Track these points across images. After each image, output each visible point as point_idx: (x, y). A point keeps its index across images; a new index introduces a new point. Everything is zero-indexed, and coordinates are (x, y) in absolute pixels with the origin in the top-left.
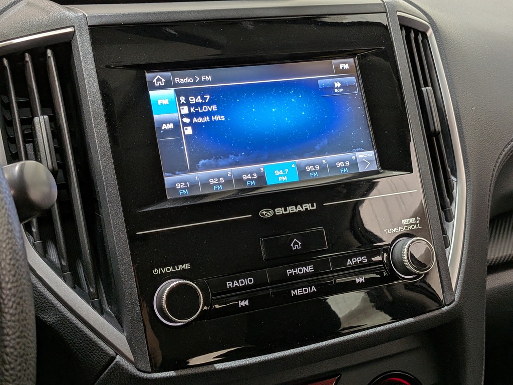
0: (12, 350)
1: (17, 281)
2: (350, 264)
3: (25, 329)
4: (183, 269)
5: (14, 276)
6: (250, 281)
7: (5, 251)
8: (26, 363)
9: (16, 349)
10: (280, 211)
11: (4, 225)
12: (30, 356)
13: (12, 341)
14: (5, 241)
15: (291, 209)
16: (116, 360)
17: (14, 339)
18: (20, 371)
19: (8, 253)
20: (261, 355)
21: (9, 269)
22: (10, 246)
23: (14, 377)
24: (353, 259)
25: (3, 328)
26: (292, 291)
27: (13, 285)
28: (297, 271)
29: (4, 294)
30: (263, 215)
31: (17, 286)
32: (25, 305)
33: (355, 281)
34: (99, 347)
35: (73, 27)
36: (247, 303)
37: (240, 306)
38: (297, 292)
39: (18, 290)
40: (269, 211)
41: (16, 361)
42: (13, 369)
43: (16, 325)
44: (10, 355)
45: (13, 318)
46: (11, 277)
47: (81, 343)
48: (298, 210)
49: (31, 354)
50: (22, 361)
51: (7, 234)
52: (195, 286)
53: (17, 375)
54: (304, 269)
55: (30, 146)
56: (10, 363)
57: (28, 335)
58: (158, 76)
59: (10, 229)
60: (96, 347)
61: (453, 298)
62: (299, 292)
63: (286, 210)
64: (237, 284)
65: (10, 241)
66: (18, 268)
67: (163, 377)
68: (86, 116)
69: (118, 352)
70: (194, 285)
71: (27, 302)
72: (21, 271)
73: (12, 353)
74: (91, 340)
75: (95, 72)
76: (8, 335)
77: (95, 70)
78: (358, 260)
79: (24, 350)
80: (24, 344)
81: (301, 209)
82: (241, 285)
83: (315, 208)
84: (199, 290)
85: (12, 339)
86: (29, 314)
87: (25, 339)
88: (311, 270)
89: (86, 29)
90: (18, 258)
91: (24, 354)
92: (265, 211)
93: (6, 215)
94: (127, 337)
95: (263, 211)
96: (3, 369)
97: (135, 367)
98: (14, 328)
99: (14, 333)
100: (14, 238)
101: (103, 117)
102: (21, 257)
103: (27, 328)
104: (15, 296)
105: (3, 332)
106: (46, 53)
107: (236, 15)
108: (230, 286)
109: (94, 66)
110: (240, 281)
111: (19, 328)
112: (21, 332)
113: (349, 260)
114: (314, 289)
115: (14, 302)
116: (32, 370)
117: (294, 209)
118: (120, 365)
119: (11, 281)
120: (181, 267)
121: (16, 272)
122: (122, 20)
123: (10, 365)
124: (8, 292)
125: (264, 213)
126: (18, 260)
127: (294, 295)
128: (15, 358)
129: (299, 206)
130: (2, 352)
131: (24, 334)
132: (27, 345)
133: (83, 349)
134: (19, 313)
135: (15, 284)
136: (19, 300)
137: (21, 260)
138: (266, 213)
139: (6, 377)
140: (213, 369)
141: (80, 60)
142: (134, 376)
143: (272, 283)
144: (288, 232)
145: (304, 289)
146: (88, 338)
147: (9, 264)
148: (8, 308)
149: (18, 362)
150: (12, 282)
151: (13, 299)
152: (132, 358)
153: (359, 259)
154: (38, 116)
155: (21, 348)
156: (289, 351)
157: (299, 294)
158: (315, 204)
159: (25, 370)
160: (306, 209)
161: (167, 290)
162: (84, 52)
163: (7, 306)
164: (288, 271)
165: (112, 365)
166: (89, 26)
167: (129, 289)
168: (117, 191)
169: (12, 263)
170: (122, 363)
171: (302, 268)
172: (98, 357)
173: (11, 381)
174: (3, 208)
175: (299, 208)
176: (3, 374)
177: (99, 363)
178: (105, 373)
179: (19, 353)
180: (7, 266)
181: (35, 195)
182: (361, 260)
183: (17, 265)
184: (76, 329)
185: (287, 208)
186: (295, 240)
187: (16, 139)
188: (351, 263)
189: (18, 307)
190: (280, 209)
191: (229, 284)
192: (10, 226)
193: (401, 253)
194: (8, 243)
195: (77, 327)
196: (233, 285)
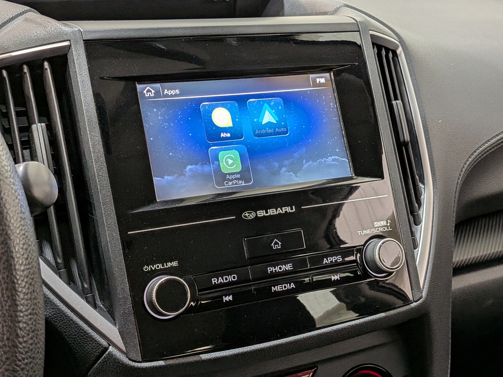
0: (25, 325)
1: (29, 264)
2: (326, 263)
3: (36, 307)
4: (172, 266)
5: (27, 259)
6: (234, 277)
7: (19, 236)
8: (37, 338)
9: (28, 325)
10: (261, 213)
11: (18, 214)
12: (40, 332)
13: (25, 317)
14: (19, 227)
15: (272, 212)
16: (108, 351)
17: (27, 316)
18: (31, 344)
19: (21, 239)
20: (244, 347)
21: (22, 253)
22: (23, 232)
23: (26, 350)
24: (328, 258)
25: (17, 305)
26: (273, 288)
27: (26, 267)
28: (277, 269)
29: (18, 274)
30: (245, 216)
31: (29, 269)
32: (36, 286)
33: (331, 279)
34: (93, 339)
35: (69, 41)
36: (231, 298)
37: (224, 301)
38: (278, 288)
39: (30, 272)
40: (251, 213)
41: (28, 335)
42: (25, 342)
43: (29, 303)
44: (23, 329)
45: (26, 297)
46: (24, 260)
47: (76, 335)
48: (278, 212)
49: (41, 330)
50: (34, 336)
51: (20, 221)
52: (183, 282)
53: (29, 348)
54: (284, 267)
55: (27, 152)
56: (23, 337)
57: (39, 312)
58: (148, 88)
59: (23, 217)
60: (90, 338)
61: (421, 295)
62: (279, 288)
63: (267, 212)
64: (222, 281)
65: (23, 228)
66: (30, 252)
67: (153, 366)
68: (81, 124)
69: (111, 343)
70: (182, 280)
71: (37, 284)
72: (32, 255)
73: (25, 328)
74: (85, 332)
75: (90, 83)
76: (21, 311)
77: (90, 81)
78: (333, 259)
79: (35, 325)
80: (35, 320)
81: (281, 212)
82: (225, 281)
83: (294, 210)
84: (186, 285)
85: (24, 315)
86: (39, 294)
87: (36, 316)
88: (290, 268)
89: (82, 44)
90: (30, 243)
91: (35, 329)
92: (248, 213)
93: (19, 205)
94: (119, 329)
95: (246, 213)
96: (17, 342)
97: (127, 357)
98: (27, 306)
99: (27, 310)
100: (26, 225)
101: (97, 125)
102: (32, 243)
103: (38, 307)
104: (27, 277)
105: (17, 309)
106: (42, 66)
107: (221, 32)
108: (215, 283)
109: (89, 77)
110: (224, 277)
111: (31, 306)
112: (33, 309)
113: (325, 259)
114: (293, 285)
115: (27, 282)
116: (42, 344)
117: (275, 211)
118: (112, 355)
119: (24, 263)
120: (169, 264)
121: (28, 256)
122: (115, 35)
123: (23, 339)
124: (21, 273)
125: (247, 215)
126: (29, 245)
127: (275, 291)
128: (28, 332)
129: (279, 209)
130: (16, 327)
131: (35, 311)
132: (38, 322)
133: (77, 341)
134: (31, 293)
135: (28, 267)
136: (31, 280)
137: (33, 245)
138: (249, 215)
139: (19, 349)
140: (198, 359)
141: (76, 72)
142: (126, 365)
143: (254, 280)
144: (269, 233)
145: (283, 285)
146: (82, 330)
147: (22, 248)
148: (21, 287)
149: (30, 336)
150: (25, 265)
151: (25, 280)
152: (124, 349)
153: (335, 258)
154: (36, 124)
155: (32, 324)
156: (270, 342)
157: (279, 290)
158: (294, 207)
159: (36, 344)
160: (286, 212)
161: (157, 285)
162: (79, 65)
163: (21, 286)
164: (268, 268)
165: (105, 355)
166: (84, 40)
167: (121, 285)
168: (110, 193)
169: (24, 248)
170: (114, 353)
171: (281, 266)
172: (92, 348)
173: (24, 353)
174: (16, 198)
175: (279, 211)
176: (17, 347)
177: (93, 354)
178: (98, 362)
179: (31, 328)
180: (21, 250)
181: (38, 193)
182: (336, 259)
183: (29, 250)
184: (71, 322)
185: (268, 210)
186: (275, 240)
187: (14, 145)
188: (327, 261)
189: (30, 287)
190: (262, 211)
191: (214, 281)
192: (22, 214)
193: (373, 253)
194: (22, 230)
195: (72, 320)
196: (218, 281)
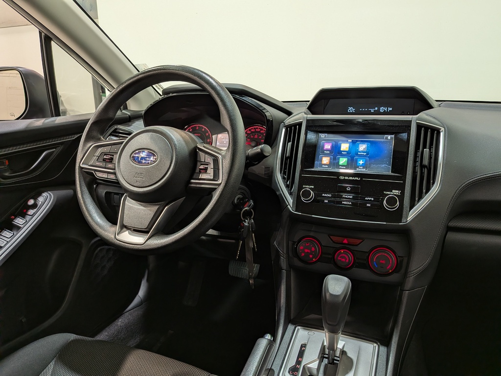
6: (330, 195)
10: (347, 178)
15: (351, 178)
26: (343, 202)
35: (303, 119)
36: (327, 201)
37: (325, 202)
58: (323, 135)
63: (349, 178)
67: (297, 213)
69: (289, 204)
78: (370, 199)
81: (354, 179)
82: (327, 196)
83: (359, 179)
84: (312, 193)
89: (307, 120)
106: (297, 127)
114: (350, 203)
120: (311, 187)
138: (342, 178)
142: (290, 210)
152: (292, 207)
160: (356, 179)
164: (343, 196)
165: (287, 207)
178: (285, 209)
186: (349, 187)
188: (367, 199)
191: (323, 195)
